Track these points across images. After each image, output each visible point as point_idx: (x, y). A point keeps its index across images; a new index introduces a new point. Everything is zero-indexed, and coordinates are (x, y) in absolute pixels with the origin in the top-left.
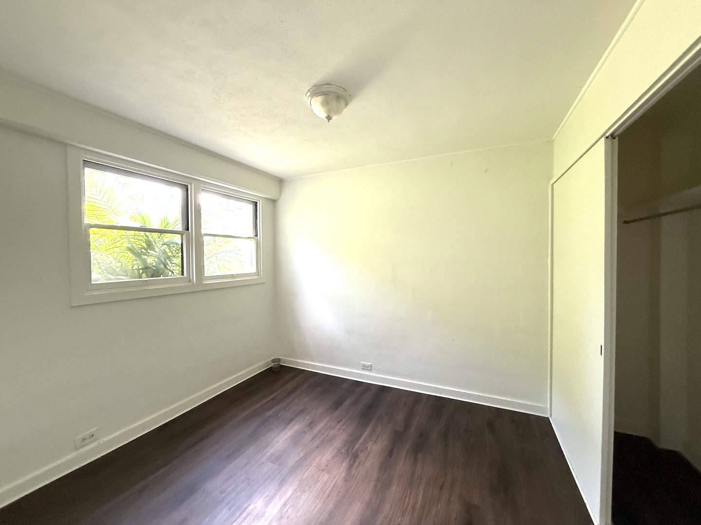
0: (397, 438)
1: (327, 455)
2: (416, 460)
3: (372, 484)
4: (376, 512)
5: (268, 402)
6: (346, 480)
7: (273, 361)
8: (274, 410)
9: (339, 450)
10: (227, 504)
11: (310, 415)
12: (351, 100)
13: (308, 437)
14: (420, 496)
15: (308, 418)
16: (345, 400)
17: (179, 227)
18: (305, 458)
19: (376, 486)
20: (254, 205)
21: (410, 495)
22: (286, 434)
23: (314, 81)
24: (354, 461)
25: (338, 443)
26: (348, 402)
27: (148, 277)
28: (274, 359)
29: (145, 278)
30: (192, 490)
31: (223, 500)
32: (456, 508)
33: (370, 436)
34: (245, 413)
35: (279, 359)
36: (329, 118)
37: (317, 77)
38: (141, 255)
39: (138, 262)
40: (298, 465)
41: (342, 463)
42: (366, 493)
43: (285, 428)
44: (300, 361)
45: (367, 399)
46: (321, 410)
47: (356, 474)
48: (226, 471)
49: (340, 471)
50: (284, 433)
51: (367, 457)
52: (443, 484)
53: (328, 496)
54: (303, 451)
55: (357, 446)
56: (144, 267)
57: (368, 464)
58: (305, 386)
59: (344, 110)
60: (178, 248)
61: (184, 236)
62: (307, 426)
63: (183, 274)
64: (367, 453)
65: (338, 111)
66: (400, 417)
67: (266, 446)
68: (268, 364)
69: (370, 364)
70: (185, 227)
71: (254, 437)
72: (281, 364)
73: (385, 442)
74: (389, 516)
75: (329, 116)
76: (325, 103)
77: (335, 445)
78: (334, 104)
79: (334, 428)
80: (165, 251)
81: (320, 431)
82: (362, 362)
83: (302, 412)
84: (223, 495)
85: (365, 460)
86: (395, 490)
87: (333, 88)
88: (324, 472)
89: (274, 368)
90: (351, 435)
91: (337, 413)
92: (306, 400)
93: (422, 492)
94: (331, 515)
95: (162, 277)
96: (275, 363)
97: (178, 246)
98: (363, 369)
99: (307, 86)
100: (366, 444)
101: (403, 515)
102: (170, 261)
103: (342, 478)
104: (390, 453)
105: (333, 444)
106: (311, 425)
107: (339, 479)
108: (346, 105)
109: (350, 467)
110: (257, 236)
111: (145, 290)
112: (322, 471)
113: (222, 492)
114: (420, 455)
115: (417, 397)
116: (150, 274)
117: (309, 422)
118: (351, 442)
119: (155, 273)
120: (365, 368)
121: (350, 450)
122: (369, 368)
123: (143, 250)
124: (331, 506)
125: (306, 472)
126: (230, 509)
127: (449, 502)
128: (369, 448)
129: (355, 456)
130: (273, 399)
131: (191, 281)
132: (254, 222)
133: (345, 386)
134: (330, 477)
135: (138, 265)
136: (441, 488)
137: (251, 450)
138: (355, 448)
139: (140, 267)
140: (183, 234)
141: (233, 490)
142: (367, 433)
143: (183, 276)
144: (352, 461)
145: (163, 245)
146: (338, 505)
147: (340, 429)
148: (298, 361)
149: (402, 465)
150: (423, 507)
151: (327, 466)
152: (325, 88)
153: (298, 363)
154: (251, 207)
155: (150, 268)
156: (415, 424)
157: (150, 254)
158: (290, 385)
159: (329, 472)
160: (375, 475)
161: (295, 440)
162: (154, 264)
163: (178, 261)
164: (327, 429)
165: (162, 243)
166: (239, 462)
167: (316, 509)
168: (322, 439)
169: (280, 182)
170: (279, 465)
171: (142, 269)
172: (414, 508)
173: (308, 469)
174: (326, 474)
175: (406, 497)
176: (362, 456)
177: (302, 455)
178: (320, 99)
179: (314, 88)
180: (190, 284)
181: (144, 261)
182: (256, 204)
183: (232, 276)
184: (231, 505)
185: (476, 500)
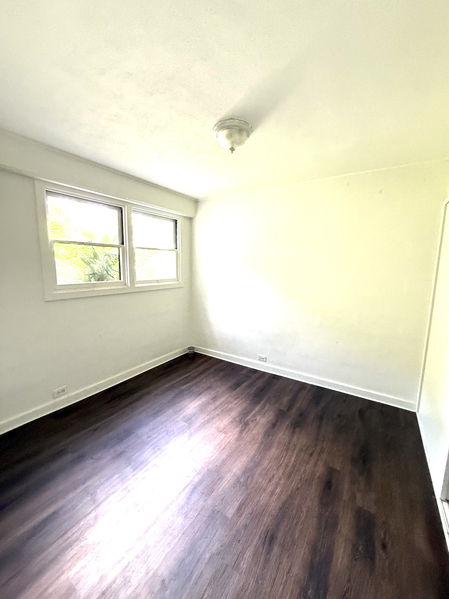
0: (281, 415)
1: (225, 421)
2: (294, 432)
3: (257, 445)
4: (257, 464)
5: (183, 379)
6: (237, 440)
7: (189, 348)
8: (188, 385)
9: (234, 419)
10: (152, 445)
11: (215, 391)
12: (252, 131)
13: (212, 407)
14: (293, 459)
15: (213, 393)
16: (243, 383)
17: (117, 242)
18: (208, 421)
19: (259, 447)
20: (175, 222)
21: (286, 456)
22: (196, 402)
23: (219, 117)
24: (245, 428)
25: (234, 414)
26: (245, 384)
27: (96, 281)
28: (189, 347)
29: (93, 281)
30: (128, 433)
31: (149, 442)
32: (320, 470)
33: (260, 411)
34: (167, 386)
35: (193, 347)
36: (232, 149)
37: (222, 113)
38: (90, 264)
39: (88, 269)
40: (203, 425)
41: (236, 427)
42: (251, 450)
43: (195, 398)
44: (210, 350)
45: (260, 383)
46: (223, 388)
47: (245, 437)
48: (151, 424)
49: (234, 433)
50: (194, 402)
51: (255, 426)
52: (313, 452)
53: (223, 450)
54: (208, 417)
55: (248, 418)
56: (92, 273)
57: (255, 432)
58: (213, 369)
59: (246, 141)
60: (116, 258)
61: (121, 249)
62: (212, 399)
63: (120, 279)
64: (256, 423)
65: (240, 143)
66: (285, 400)
67: (180, 410)
68: (184, 351)
69: (265, 356)
70: (121, 242)
71: (172, 403)
72: (195, 351)
73: (270, 417)
74: (267, 469)
75: (232, 148)
76: (230, 136)
77: (231, 415)
78: (236, 137)
79: (232, 403)
80: (107, 261)
81: (221, 404)
82: (259, 355)
83: (209, 388)
84: (149, 439)
85: (254, 428)
86: (274, 452)
87: (236, 122)
88: (221, 433)
89: (190, 354)
90: (245, 409)
91: (235, 392)
92: (212, 380)
93: (295, 456)
94: (224, 462)
95: (105, 281)
96: (191, 350)
97: (116, 257)
98: (259, 360)
99: (214, 121)
100: (256, 416)
101: (278, 468)
102: (111, 268)
103: (234, 439)
104: (274, 425)
105: (230, 414)
106: (215, 399)
107: (232, 439)
108: (248, 136)
109: (242, 431)
110: (176, 248)
111: (94, 291)
112: (220, 431)
113: (149, 437)
114: (298, 430)
115: (302, 386)
116: (97, 279)
117: (214, 396)
118: (244, 414)
119: (101, 278)
120: (261, 359)
121: (243, 419)
122: (265, 360)
123: (91, 260)
124: (224, 456)
125: (208, 431)
126: (153, 449)
127: (315, 465)
128: (258, 420)
129: (246, 424)
130: (187, 377)
131: (127, 284)
132: (175, 237)
133: (244, 372)
134: (225, 437)
135: (88, 271)
136: (311, 455)
137: (170, 411)
138: (247, 418)
139: (90, 273)
140: (120, 247)
141: (156, 437)
142: (257, 409)
143: (120, 281)
144: (243, 427)
145: (105, 255)
146: (229, 456)
147: (236, 404)
148: (208, 350)
149: (282, 435)
150: (294, 466)
151: (224, 428)
152: (228, 123)
153: (207, 352)
154: (172, 224)
155: (96, 274)
156: (297, 405)
157: (96, 263)
158: (201, 368)
159: (225, 433)
160: (260, 439)
161: (202, 409)
162: (100, 271)
163: (116, 268)
164: (226, 403)
165: (105, 254)
166: (161, 418)
167: (214, 457)
168: (222, 409)
169: (196, 202)
170: (189, 424)
171: (91, 274)
172: (287, 466)
173: (210, 429)
174: (223, 434)
175: (282, 457)
176: (252, 425)
177: (206, 419)
178: (225, 132)
179: (220, 123)
180: (125, 287)
181: (92, 269)
182: (176, 222)
183: (158, 281)
184: (155, 447)
185: (338, 467)
